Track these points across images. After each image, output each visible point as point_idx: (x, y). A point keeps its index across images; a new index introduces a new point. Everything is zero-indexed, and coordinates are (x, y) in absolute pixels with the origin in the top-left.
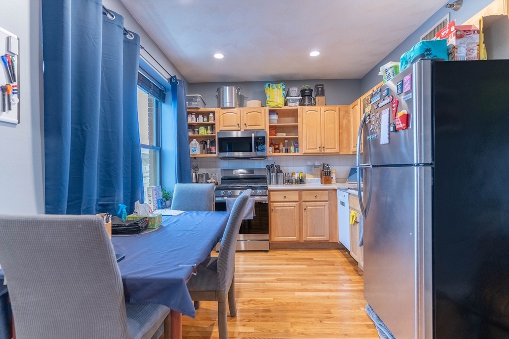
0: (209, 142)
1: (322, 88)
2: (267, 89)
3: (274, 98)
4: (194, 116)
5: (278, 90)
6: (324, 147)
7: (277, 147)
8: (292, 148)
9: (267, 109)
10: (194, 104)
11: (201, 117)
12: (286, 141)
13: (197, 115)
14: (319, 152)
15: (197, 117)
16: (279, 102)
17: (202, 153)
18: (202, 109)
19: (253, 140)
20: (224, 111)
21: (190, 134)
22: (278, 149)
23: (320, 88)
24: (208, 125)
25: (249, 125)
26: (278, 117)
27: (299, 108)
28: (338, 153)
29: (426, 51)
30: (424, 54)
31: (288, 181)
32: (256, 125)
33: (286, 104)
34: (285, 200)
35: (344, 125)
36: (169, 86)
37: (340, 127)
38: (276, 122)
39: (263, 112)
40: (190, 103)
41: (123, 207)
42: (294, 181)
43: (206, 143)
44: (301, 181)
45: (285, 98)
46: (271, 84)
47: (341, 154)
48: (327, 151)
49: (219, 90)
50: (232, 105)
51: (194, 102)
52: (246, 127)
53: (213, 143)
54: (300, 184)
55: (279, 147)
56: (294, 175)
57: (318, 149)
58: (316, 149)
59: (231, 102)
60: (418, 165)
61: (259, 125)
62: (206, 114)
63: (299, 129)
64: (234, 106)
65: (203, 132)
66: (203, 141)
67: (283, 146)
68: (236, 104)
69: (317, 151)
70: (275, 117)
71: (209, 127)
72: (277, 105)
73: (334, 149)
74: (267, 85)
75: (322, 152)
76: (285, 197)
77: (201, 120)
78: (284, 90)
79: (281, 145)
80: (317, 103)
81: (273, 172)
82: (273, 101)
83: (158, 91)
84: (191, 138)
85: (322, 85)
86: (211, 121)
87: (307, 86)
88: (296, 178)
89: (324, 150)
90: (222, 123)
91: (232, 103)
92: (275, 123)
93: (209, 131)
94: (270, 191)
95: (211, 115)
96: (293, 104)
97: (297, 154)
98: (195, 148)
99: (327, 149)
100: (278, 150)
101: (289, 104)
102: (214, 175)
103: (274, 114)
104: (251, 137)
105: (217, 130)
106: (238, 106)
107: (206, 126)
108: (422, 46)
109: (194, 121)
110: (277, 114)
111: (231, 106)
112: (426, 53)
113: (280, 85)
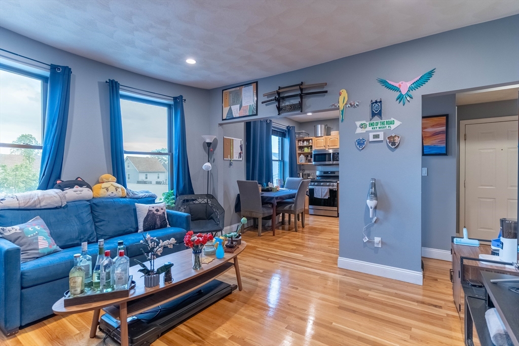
0: (309, 156)
4: (302, 142)
10: (301, 136)
11: (305, 142)
15: (303, 142)
17: (306, 162)
18: (305, 138)
20: (317, 138)
21: (299, 152)
24: (309, 146)
25: (331, 146)
32: (334, 146)
36: (287, 130)
41: (265, 184)
43: (308, 156)
49: (315, 126)
52: (329, 147)
53: (311, 157)
59: (321, 133)
62: (308, 140)
64: (323, 136)
65: (306, 150)
66: (306, 155)
68: (324, 134)
77: (305, 144)
83: (281, 134)
84: (300, 154)
86: (311, 145)
90: (315, 145)
93: (310, 150)
95: (311, 141)
98: (301, 160)
104: (331, 153)
105: (313, 149)
107: (308, 147)
109: (302, 145)
111: (321, 136)
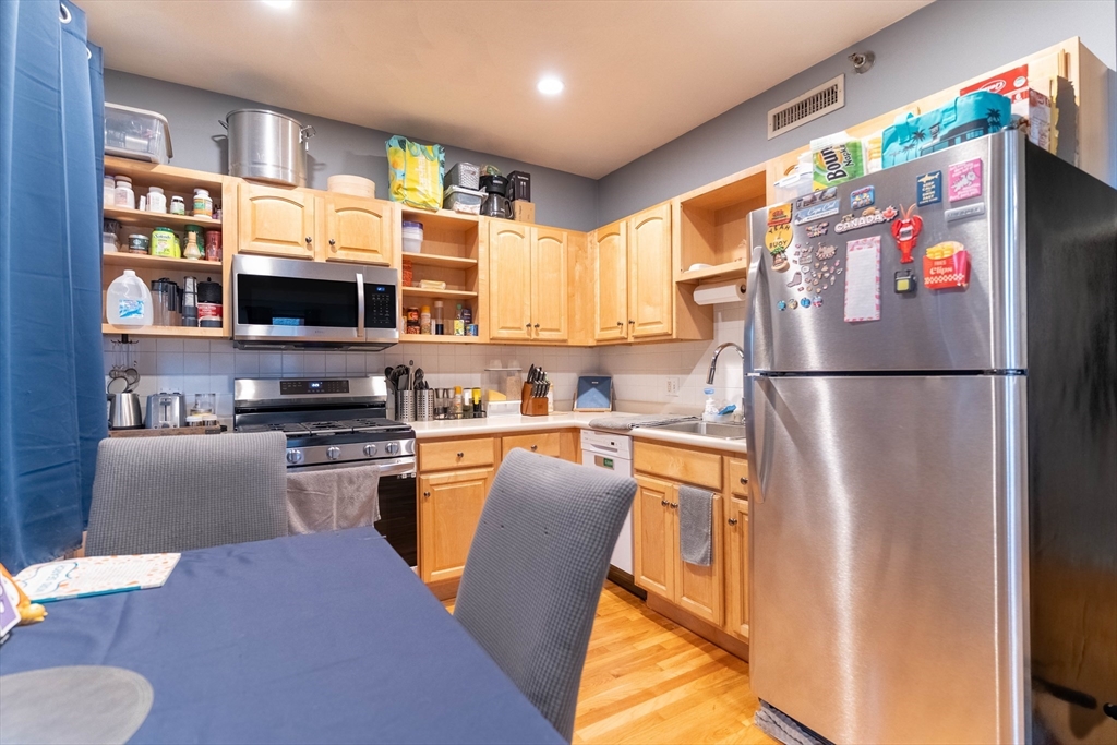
0: (190, 285)
1: (528, 183)
2: (396, 151)
3: (417, 182)
4: (127, 189)
5: (429, 162)
6: (537, 326)
7: (414, 317)
8: (459, 324)
9: (398, 208)
10: (133, 144)
11: (157, 194)
12: (439, 304)
13: (141, 185)
14: (527, 336)
15: (140, 191)
16: (431, 196)
17: (156, 322)
18: (163, 169)
19: (361, 293)
20: (256, 190)
21: (110, 249)
22: (417, 323)
23: (524, 181)
24: (196, 227)
25: (343, 248)
26: (425, 237)
27: (481, 219)
28: (565, 341)
29: (990, 115)
30: (986, 119)
31: (445, 410)
32: (364, 250)
33: (447, 204)
34: (461, 464)
35: (577, 278)
37: (570, 281)
38: (419, 249)
39: (386, 214)
40: (118, 135)
42: (459, 411)
43: (181, 293)
44: (476, 410)
45: (445, 188)
46: (408, 142)
47: (570, 343)
48: (544, 335)
49: (231, 121)
50: (285, 175)
51: (134, 135)
52: (334, 251)
53: (209, 292)
54: (475, 417)
55: (419, 316)
56: (458, 396)
57: (525, 329)
58: (520, 329)
59: (281, 167)
60: (1002, 372)
61: (375, 251)
62: (183, 190)
63: (482, 275)
64: (290, 180)
65: (165, 246)
66: (166, 282)
67: (431, 318)
68: (296, 173)
69: (522, 334)
70: (416, 234)
71: (193, 236)
72: (424, 202)
73: (558, 330)
74: (394, 142)
75: (534, 336)
76: (461, 455)
77: (156, 203)
78: (442, 164)
79: (426, 315)
80: (517, 215)
81: (406, 388)
82: (414, 190)
84: (114, 268)
85: (528, 176)
86: (203, 216)
87: (494, 171)
88: (467, 403)
89: (537, 334)
90: (247, 228)
91: (285, 168)
92: (416, 251)
93: (194, 250)
94: (420, 441)
95: (204, 195)
96: (468, 208)
97: (471, 338)
98: (134, 302)
99: (543, 330)
100: (417, 327)
101: (459, 206)
102: (206, 398)
103: (413, 226)
104: (355, 284)
105: (230, 249)
106: (302, 182)
107: (181, 230)
108: (980, 101)
109: (127, 205)
110: (421, 226)
111: (281, 178)
112: (990, 120)
113: (433, 150)
